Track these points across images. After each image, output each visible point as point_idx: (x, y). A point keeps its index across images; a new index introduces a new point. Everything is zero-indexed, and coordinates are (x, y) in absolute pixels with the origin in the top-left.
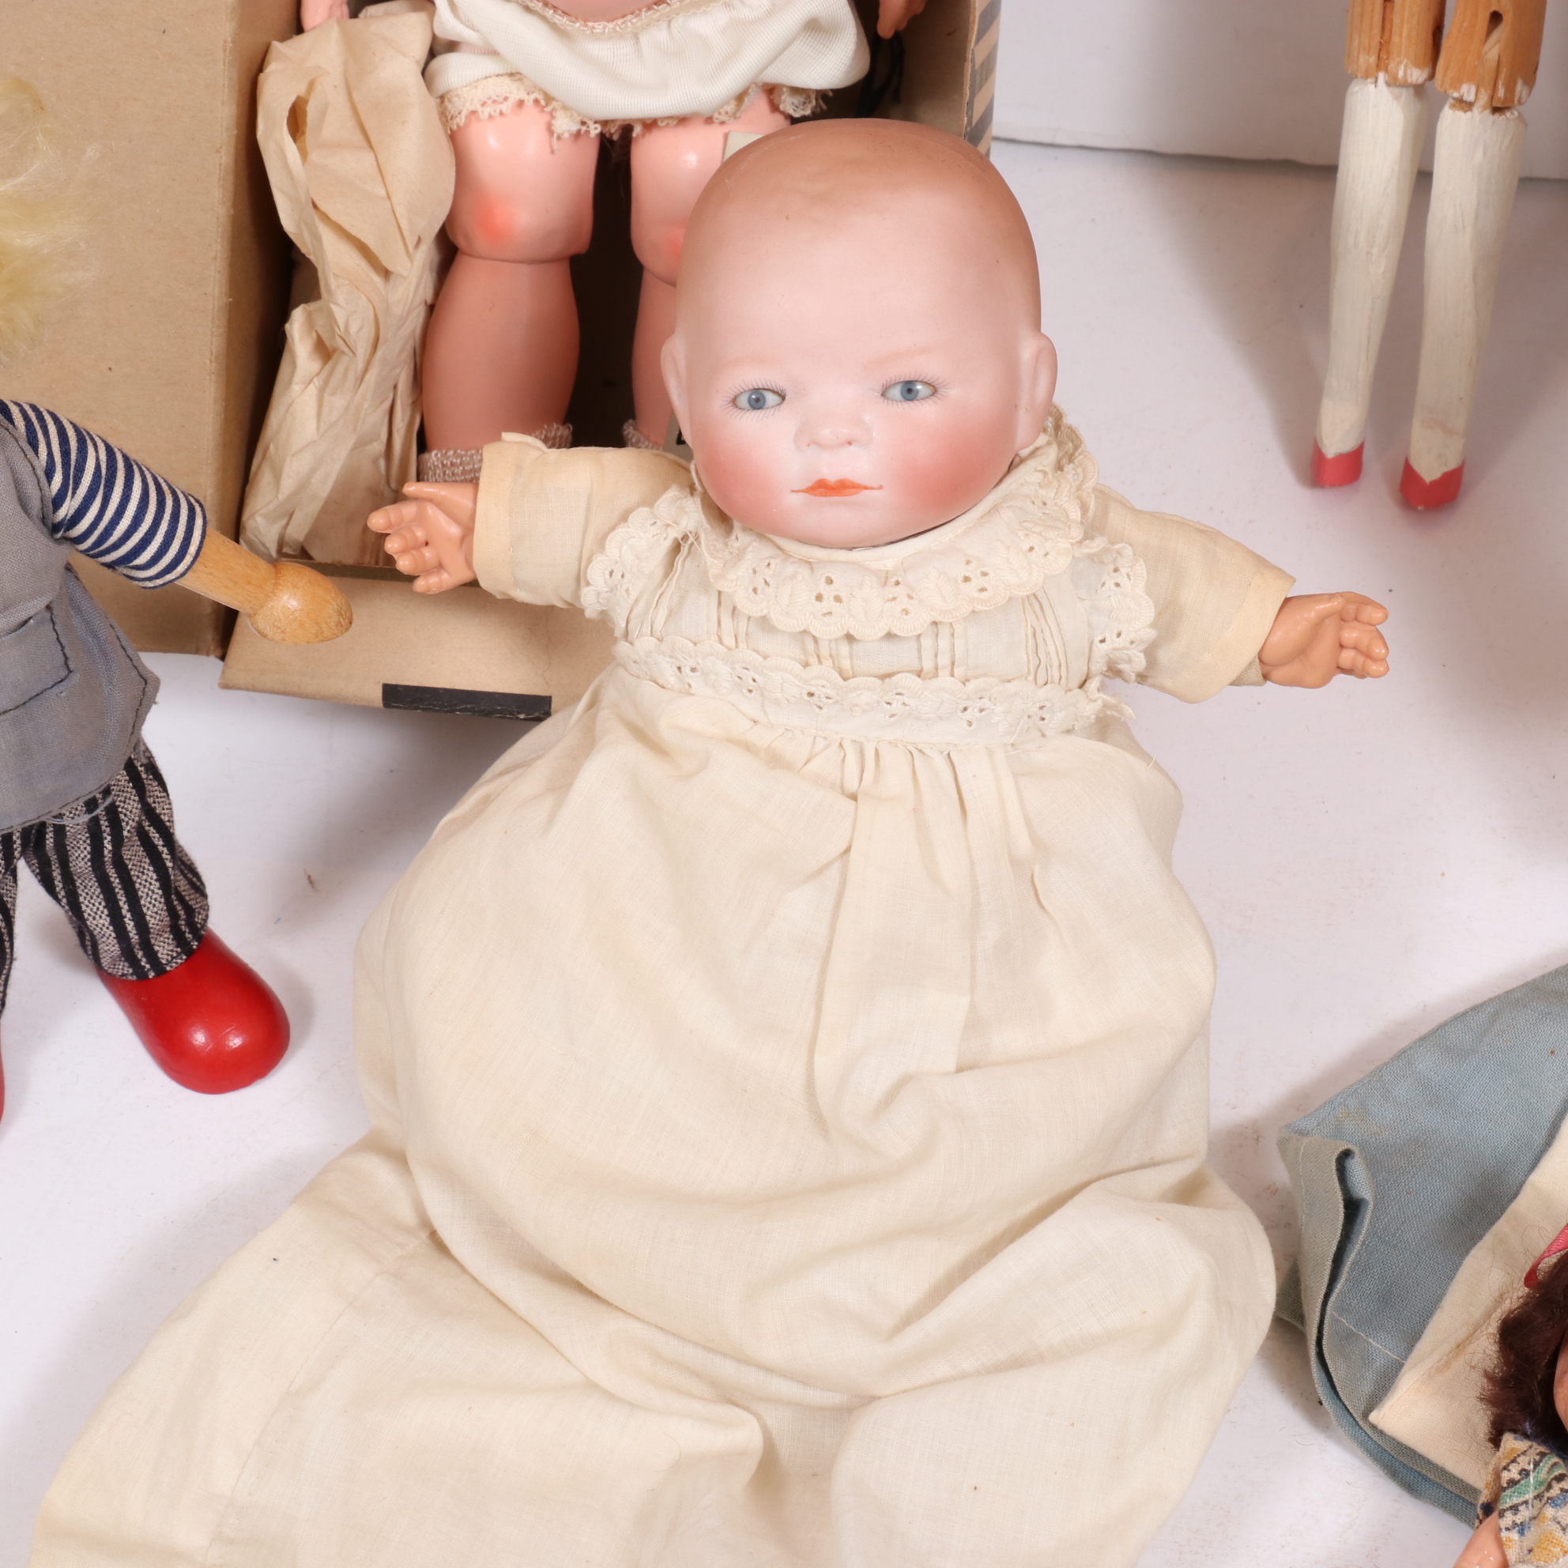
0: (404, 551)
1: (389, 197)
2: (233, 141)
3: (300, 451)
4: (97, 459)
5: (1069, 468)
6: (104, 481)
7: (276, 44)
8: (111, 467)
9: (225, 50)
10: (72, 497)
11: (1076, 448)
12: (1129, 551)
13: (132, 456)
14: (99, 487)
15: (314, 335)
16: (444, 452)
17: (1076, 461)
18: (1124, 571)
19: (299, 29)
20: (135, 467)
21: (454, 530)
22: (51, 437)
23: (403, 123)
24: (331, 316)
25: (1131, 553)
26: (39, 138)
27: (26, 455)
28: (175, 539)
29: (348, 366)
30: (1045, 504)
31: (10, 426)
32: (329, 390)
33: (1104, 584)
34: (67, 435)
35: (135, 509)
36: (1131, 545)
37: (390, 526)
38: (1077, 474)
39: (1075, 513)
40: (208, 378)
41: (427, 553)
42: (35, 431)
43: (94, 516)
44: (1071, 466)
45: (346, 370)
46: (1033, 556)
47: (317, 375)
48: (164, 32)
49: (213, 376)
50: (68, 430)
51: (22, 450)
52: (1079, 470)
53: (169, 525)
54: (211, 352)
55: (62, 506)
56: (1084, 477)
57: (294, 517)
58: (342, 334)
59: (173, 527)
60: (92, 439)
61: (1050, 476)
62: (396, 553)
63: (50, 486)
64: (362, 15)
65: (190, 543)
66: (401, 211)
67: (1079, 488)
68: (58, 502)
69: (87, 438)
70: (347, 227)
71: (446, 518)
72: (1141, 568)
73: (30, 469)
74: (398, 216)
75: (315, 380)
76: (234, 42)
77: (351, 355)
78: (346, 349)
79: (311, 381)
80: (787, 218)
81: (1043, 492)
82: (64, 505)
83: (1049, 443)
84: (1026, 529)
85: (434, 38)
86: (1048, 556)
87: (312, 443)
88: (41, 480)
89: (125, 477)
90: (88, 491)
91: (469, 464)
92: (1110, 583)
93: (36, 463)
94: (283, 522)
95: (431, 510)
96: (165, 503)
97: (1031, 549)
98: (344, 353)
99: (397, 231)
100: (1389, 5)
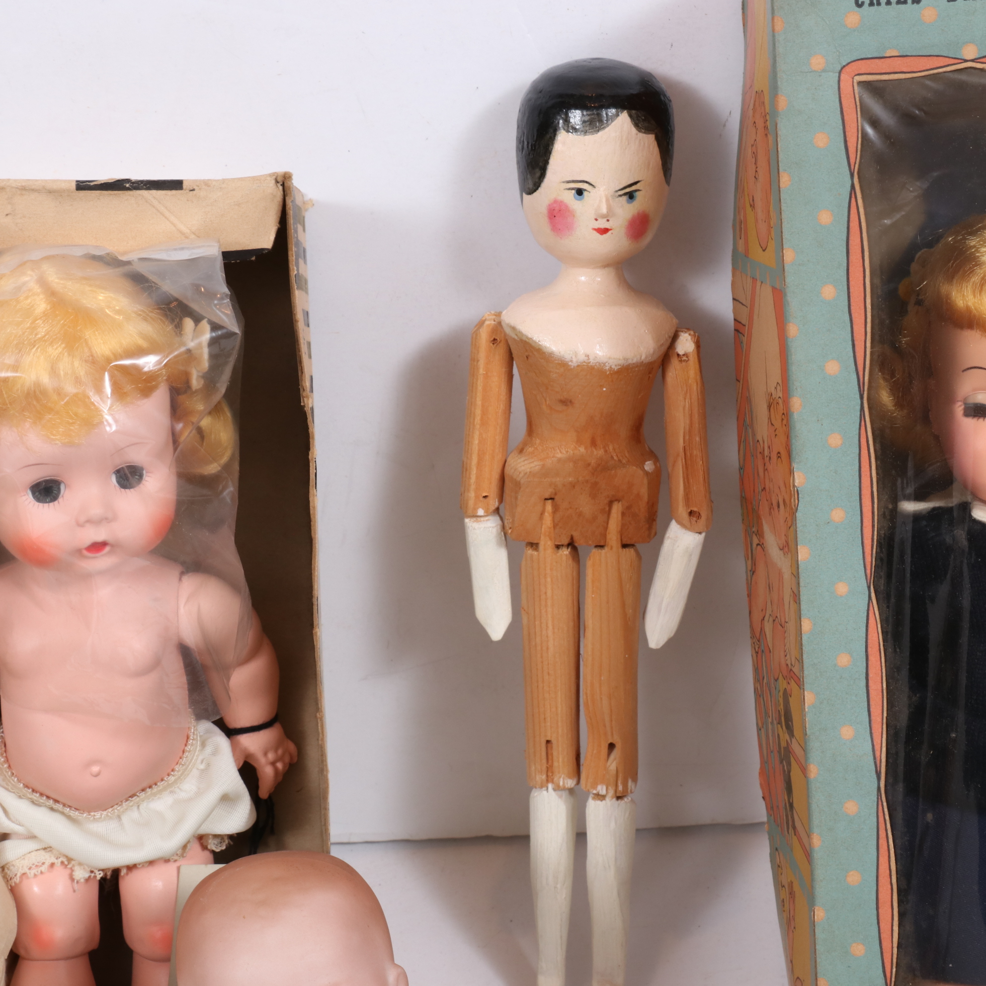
80: (244, 918)
100: (549, 745)
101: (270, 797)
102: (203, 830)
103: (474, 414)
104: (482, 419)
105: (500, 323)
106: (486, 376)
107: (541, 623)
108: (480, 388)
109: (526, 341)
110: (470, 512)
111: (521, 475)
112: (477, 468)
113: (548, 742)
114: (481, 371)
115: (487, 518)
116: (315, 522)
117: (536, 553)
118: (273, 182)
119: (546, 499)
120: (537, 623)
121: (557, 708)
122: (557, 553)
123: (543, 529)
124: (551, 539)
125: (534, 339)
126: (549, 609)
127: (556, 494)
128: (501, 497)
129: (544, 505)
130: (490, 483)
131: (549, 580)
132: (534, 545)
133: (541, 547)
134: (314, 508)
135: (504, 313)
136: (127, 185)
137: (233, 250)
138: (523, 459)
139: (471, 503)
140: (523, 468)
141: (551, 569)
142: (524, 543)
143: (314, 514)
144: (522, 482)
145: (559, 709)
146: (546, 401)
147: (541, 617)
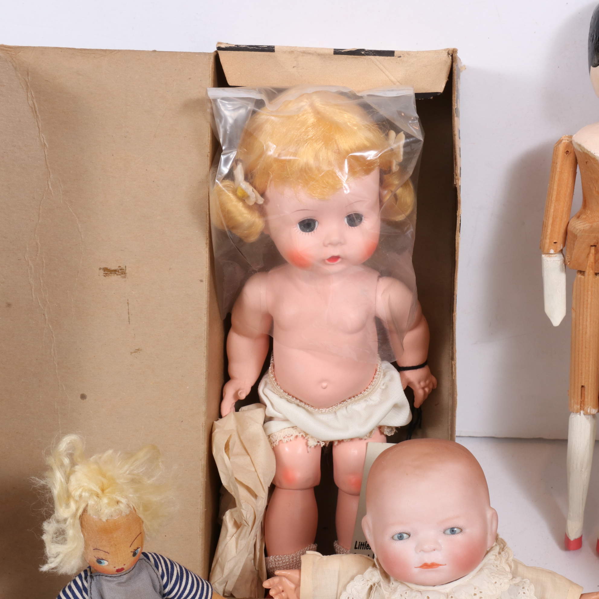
0: (276, 594)
1: (256, 471)
2: (206, 456)
3: (231, 560)
4: (177, 571)
5: (503, 553)
6: (180, 578)
7: (215, 422)
8: (182, 573)
9: (203, 426)
10: (170, 584)
11: (504, 546)
12: (528, 581)
13: (187, 568)
14: (178, 580)
15: (233, 519)
16: (275, 556)
17: (505, 551)
18: (526, 588)
19: (220, 416)
20: (189, 572)
21: (292, 586)
22: (162, 564)
23: (259, 446)
24: (241, 513)
25: (529, 582)
26: (160, 464)
27: (155, 571)
28: (203, 596)
29: (246, 529)
30: (497, 566)
31: (149, 561)
32: (240, 538)
33: (519, 593)
34: (167, 563)
35: (190, 587)
36: (529, 579)
37: (270, 586)
38: (506, 555)
39: (508, 569)
40: (199, 537)
41: (284, 594)
42: (157, 563)
43: (177, 590)
44: (503, 552)
45: (246, 531)
46: (497, 585)
47: (235, 533)
48: (182, 422)
49: (201, 536)
50: (167, 561)
51: (153, 569)
52: (507, 554)
53: (201, 591)
54: (200, 528)
55: (167, 588)
56: (509, 556)
57: (228, 583)
58: (245, 519)
59: (202, 592)
60: (175, 563)
61: (498, 556)
62: (273, 595)
63: (163, 581)
64: (240, 410)
65: (208, 597)
66: (260, 475)
67: (507, 560)
68: (165, 586)
69: (173, 563)
70: (244, 482)
71: (290, 582)
72: (532, 587)
73: (156, 576)
74: (260, 477)
75: (235, 535)
76: (205, 423)
77: (248, 526)
78: (246, 524)
79: (233, 535)
80: (407, 474)
81: (496, 562)
82: (167, 587)
83: (496, 545)
84: (493, 575)
85: (266, 416)
86: (502, 585)
87: (235, 557)
88: (160, 579)
89: (186, 576)
90: (175, 582)
91: (284, 560)
92: (521, 593)
93: (158, 574)
94: (225, 585)
95: (284, 579)
96: (199, 584)
97: (496, 583)
98: (245, 526)
99: (259, 482)
100: (583, 388)
101: (420, 407)
102: (382, 423)
103: (552, 194)
104: (556, 197)
105: (571, 142)
106: (561, 172)
107: (583, 318)
108: (557, 179)
109: (586, 153)
110: (545, 251)
111: (578, 231)
112: (552, 226)
113: (582, 386)
114: (558, 169)
115: (555, 255)
116: (458, 251)
117: (583, 277)
118: (447, 54)
119: (591, 246)
120: (581, 317)
121: (589, 367)
122: (596, 277)
123: (588, 263)
124: (593, 270)
125: (592, 152)
126: (589, 310)
127: (597, 243)
128: (564, 244)
129: (590, 249)
130: (559, 235)
131: (590, 293)
132: (582, 272)
133: (586, 274)
134: (458, 243)
135: (574, 136)
136: (363, 53)
137: (420, 92)
138: (579, 222)
139: (547, 246)
140: (579, 227)
141: (592, 287)
142: (576, 271)
143: (458, 247)
144: (578, 235)
145: (591, 368)
146: (596, 189)
147: (583, 314)
